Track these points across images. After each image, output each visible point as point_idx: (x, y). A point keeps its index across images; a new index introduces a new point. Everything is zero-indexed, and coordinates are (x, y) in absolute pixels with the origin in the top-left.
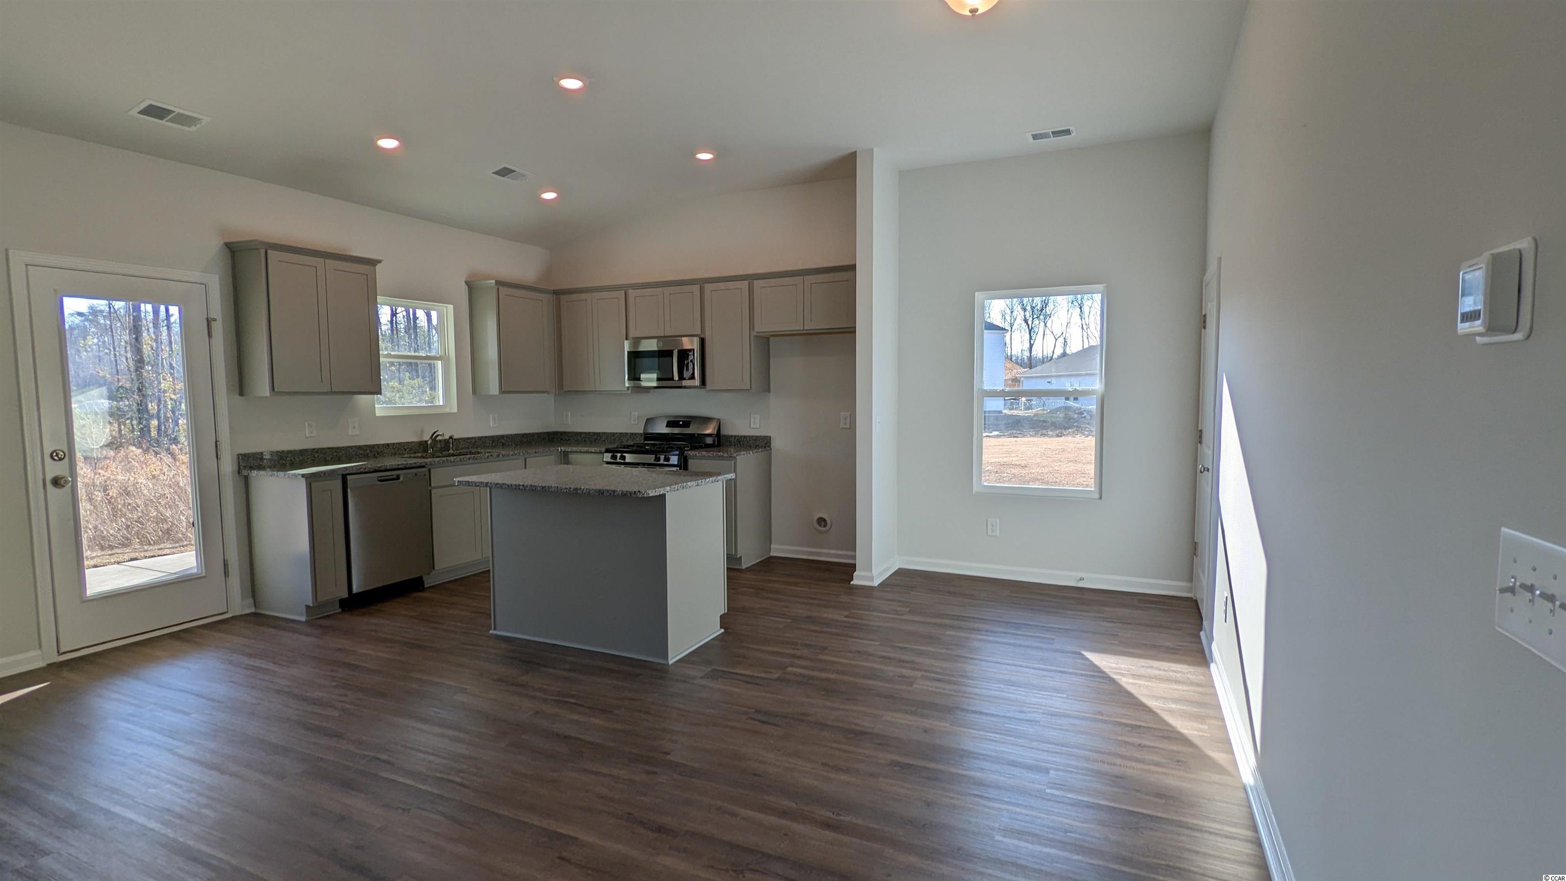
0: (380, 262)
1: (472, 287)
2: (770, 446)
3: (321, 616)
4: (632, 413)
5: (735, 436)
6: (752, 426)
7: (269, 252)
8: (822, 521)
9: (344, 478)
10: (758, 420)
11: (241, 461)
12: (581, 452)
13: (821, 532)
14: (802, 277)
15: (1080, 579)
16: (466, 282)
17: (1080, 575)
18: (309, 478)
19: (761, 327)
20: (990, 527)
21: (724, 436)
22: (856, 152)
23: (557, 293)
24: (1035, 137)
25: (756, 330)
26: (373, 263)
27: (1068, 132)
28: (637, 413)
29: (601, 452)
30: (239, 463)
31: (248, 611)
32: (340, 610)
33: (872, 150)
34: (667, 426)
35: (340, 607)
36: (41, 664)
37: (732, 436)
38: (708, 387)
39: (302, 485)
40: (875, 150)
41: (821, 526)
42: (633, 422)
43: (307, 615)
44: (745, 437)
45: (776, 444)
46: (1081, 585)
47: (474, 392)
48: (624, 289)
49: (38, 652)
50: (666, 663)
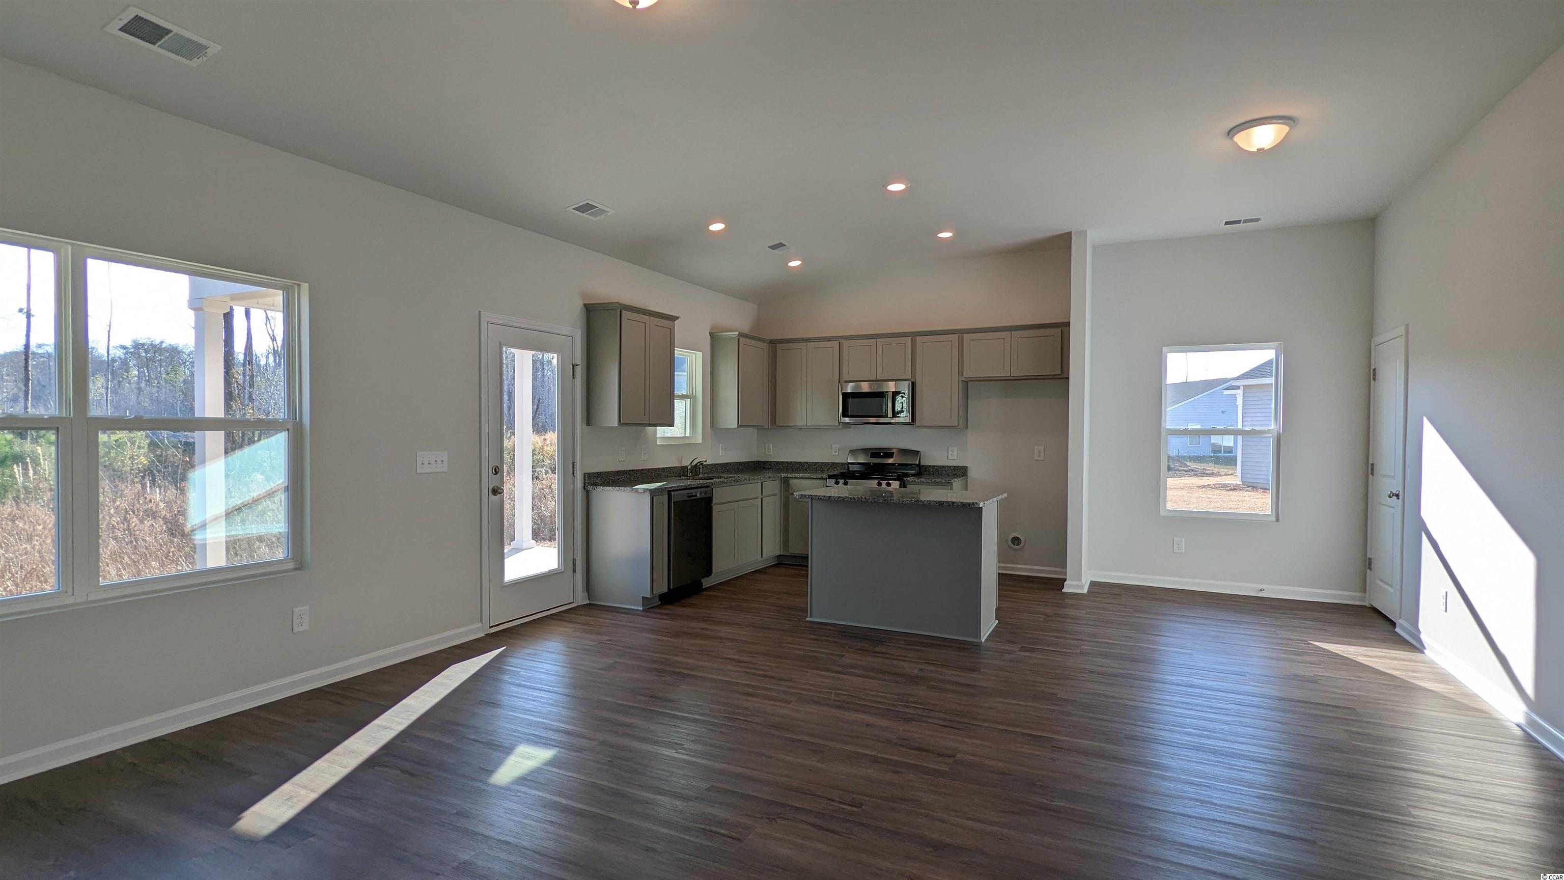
0: (678, 318)
1: (715, 338)
2: (966, 475)
3: (652, 606)
4: (833, 446)
5: (934, 466)
6: (950, 457)
7: (624, 312)
8: (1016, 540)
9: (669, 492)
10: (955, 453)
11: (586, 479)
12: (802, 478)
13: (1016, 550)
14: (1010, 332)
15: (1261, 590)
16: (710, 333)
17: (1262, 587)
18: (653, 493)
19: (968, 374)
20: (1175, 546)
21: (923, 466)
22: (1071, 232)
23: (773, 343)
24: (1227, 223)
25: (965, 376)
26: (673, 319)
27: (1257, 220)
28: (838, 446)
29: (822, 478)
30: (585, 480)
31: (585, 603)
32: (660, 603)
33: (1086, 231)
34: (871, 457)
35: (660, 600)
36: (482, 635)
37: (930, 466)
38: (917, 424)
39: (647, 499)
40: (1088, 231)
41: (1014, 544)
42: (833, 454)
43: (643, 606)
44: (943, 467)
45: (972, 473)
46: (1261, 595)
47: (712, 426)
48: (840, 339)
49: (479, 625)
50: (979, 641)
